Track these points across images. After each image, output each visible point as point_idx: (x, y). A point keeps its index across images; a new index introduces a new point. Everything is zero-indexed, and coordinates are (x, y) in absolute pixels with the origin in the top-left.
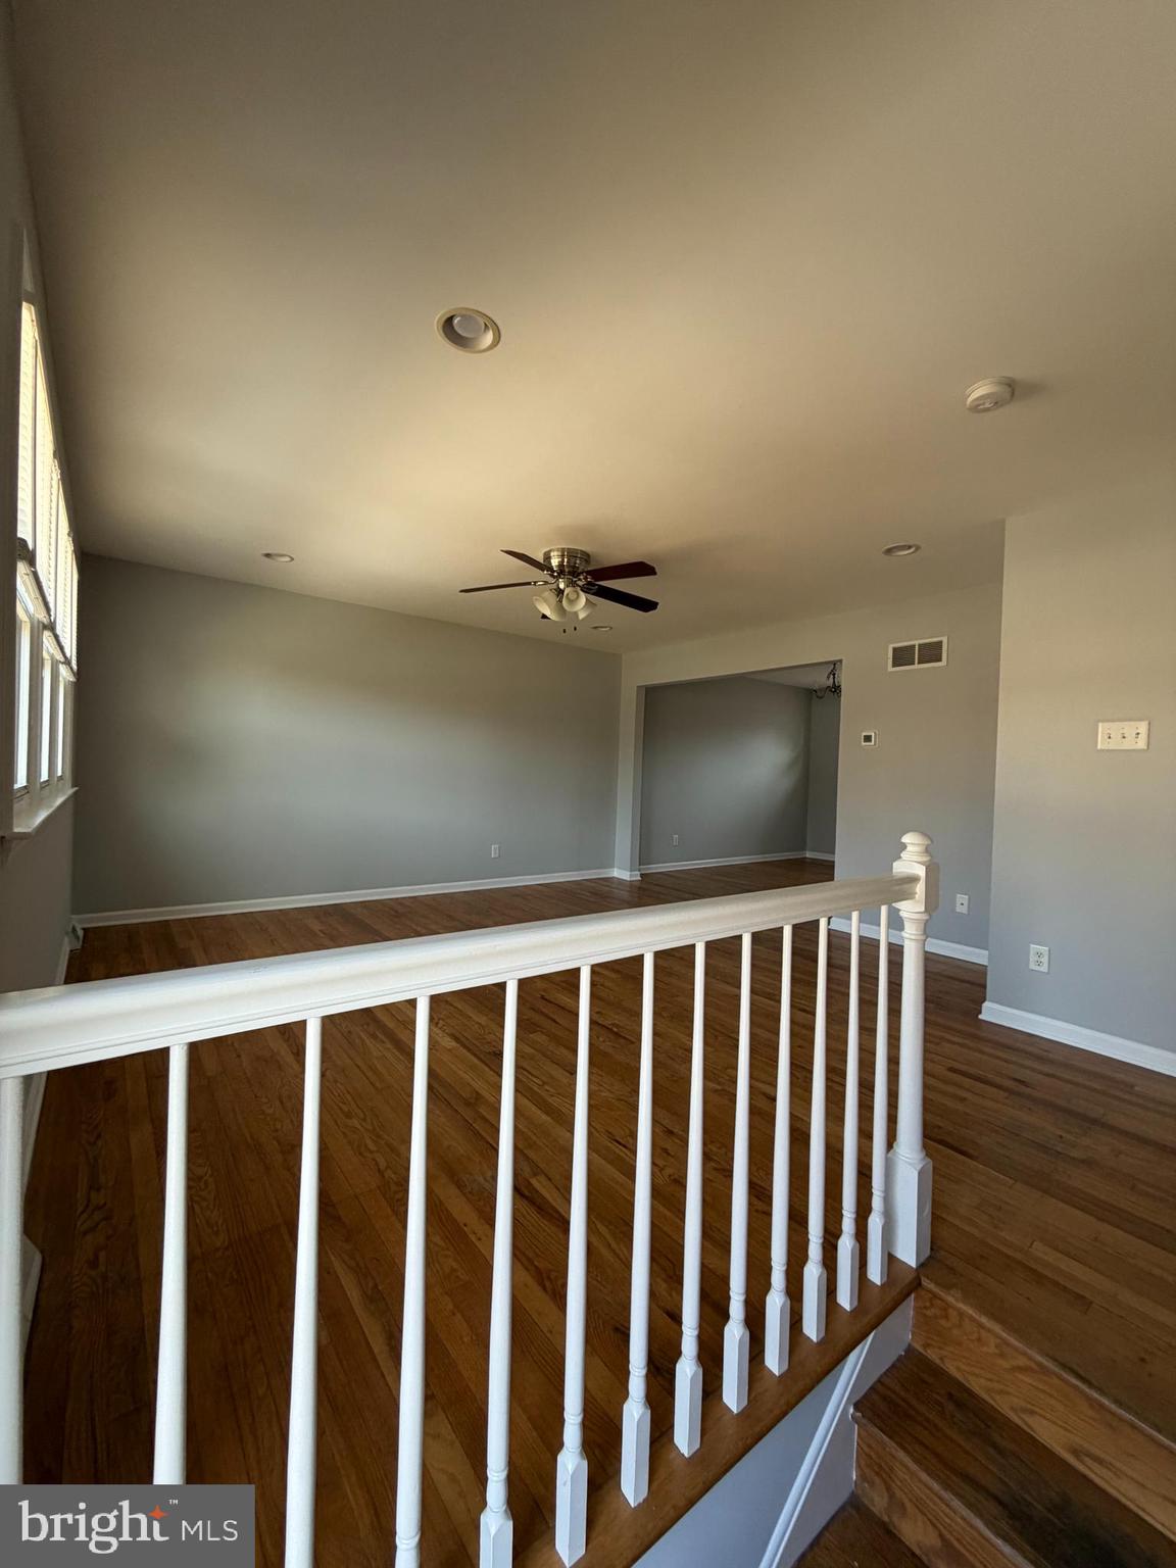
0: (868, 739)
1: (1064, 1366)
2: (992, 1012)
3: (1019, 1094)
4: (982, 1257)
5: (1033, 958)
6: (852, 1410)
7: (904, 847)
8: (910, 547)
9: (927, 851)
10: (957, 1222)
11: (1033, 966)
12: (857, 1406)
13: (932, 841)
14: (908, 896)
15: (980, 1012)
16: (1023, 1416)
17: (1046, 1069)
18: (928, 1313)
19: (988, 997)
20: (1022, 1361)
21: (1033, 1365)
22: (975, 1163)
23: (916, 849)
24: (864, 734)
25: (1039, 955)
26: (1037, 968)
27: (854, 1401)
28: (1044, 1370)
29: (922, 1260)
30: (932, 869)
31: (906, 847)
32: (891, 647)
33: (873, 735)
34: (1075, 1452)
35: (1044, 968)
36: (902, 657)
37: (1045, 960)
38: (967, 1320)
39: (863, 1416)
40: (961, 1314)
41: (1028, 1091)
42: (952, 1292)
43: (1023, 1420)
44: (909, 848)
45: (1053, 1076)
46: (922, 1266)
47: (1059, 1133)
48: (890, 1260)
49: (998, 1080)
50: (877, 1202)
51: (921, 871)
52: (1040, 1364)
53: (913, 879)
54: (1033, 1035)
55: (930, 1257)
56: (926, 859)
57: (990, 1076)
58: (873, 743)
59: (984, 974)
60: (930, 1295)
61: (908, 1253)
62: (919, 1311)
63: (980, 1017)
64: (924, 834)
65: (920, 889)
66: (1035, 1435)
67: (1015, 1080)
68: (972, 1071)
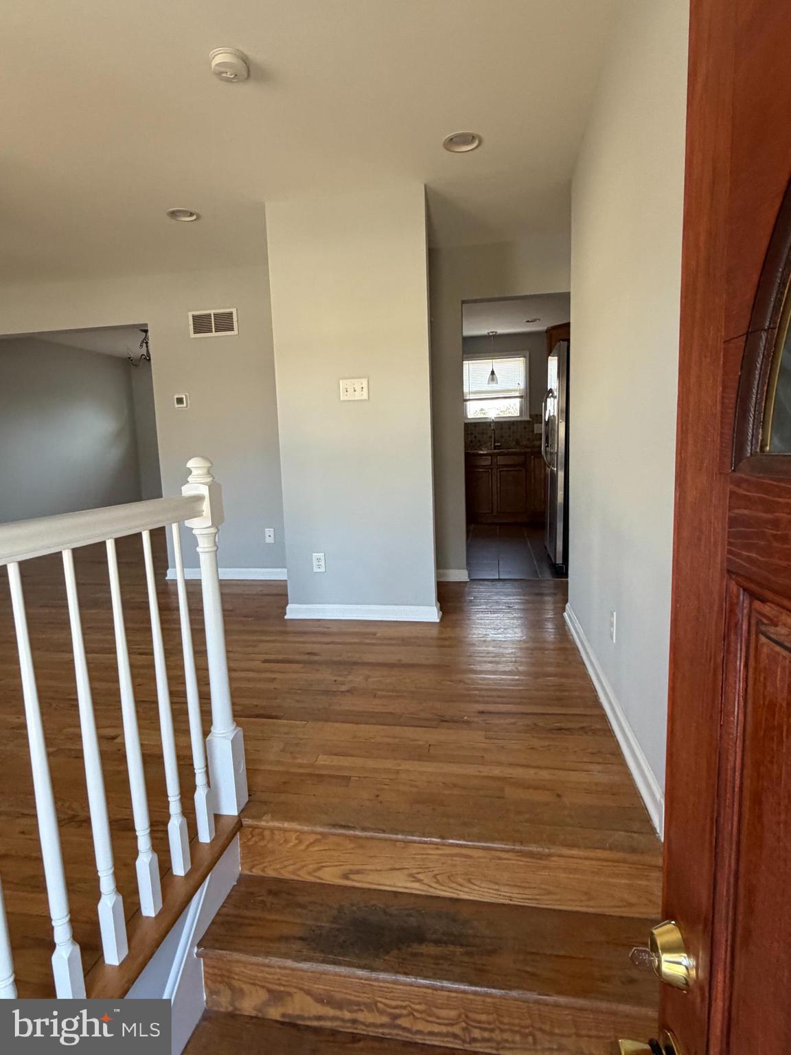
0: (180, 401)
1: (335, 826)
2: (294, 611)
3: (311, 663)
4: (285, 783)
5: (315, 563)
6: (196, 950)
7: (189, 472)
8: (191, 214)
9: (209, 473)
10: (268, 767)
11: (316, 570)
12: (199, 946)
13: (212, 463)
14: (197, 514)
15: (285, 614)
16: (316, 874)
17: (328, 639)
18: (251, 843)
19: (289, 601)
20: (312, 838)
21: (319, 837)
22: (282, 721)
23: (200, 472)
24: (176, 397)
25: (319, 560)
26: (319, 570)
27: (197, 942)
28: (324, 835)
29: (241, 808)
30: (214, 489)
31: (190, 472)
32: (190, 315)
33: (184, 397)
34: (346, 876)
35: (323, 570)
36: (201, 324)
37: (322, 563)
38: (276, 832)
39: (205, 948)
40: (272, 830)
41: (316, 658)
42: (264, 818)
43: (315, 877)
44: (195, 472)
45: (332, 643)
46: (243, 812)
47: (335, 678)
48: (217, 818)
49: (298, 657)
50: (200, 779)
51: (204, 491)
52: (320, 833)
53: (199, 499)
54: (319, 620)
55: (249, 801)
56: (209, 480)
57: (291, 657)
58: (185, 405)
59: (286, 586)
60: (251, 829)
61: (230, 807)
62: (244, 846)
63: (286, 617)
64: (205, 458)
65: (206, 506)
66: (324, 882)
67: (308, 654)
68: (280, 657)
